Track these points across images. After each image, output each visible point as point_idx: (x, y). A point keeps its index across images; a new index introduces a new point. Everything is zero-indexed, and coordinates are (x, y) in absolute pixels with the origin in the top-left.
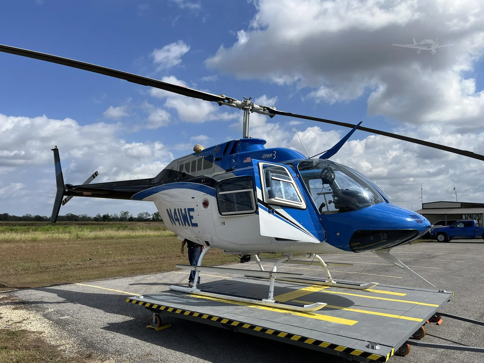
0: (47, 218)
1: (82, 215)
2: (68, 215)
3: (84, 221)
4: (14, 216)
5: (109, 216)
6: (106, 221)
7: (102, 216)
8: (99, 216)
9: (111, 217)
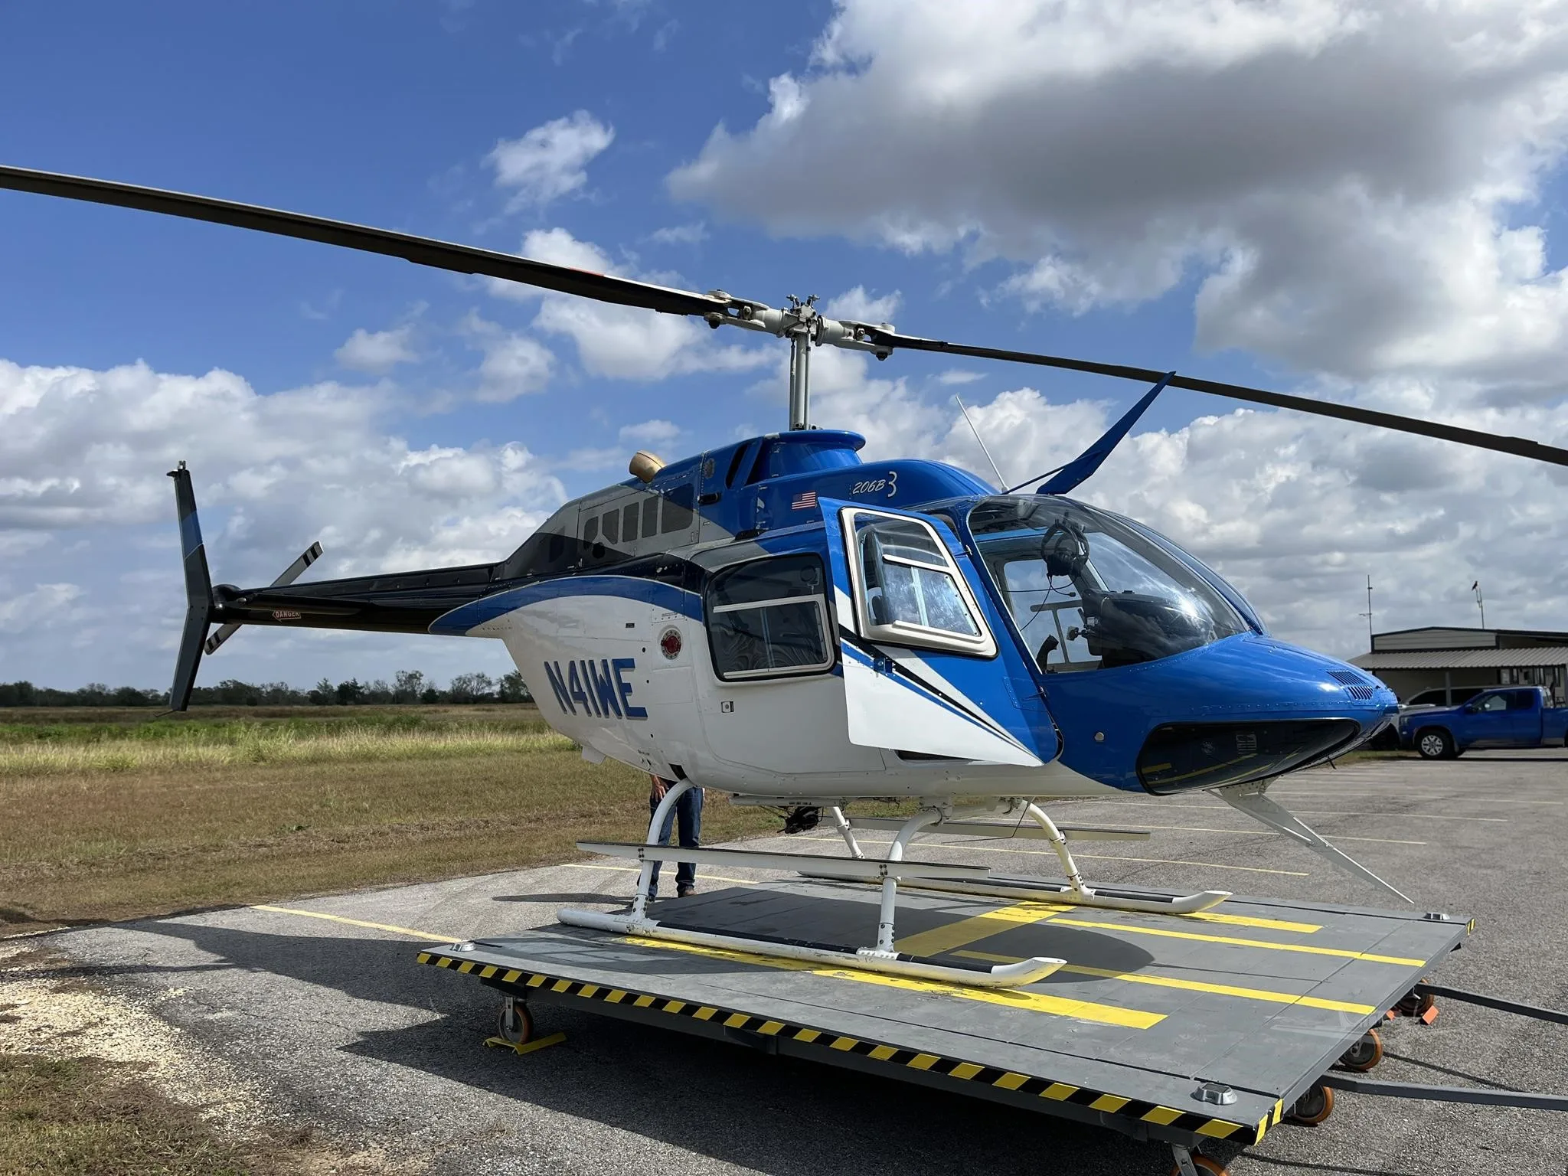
0: (159, 696)
1: (271, 685)
3: (277, 703)
5: (359, 688)
6: (348, 702)
7: (336, 688)
8: (327, 686)
9: (366, 692)
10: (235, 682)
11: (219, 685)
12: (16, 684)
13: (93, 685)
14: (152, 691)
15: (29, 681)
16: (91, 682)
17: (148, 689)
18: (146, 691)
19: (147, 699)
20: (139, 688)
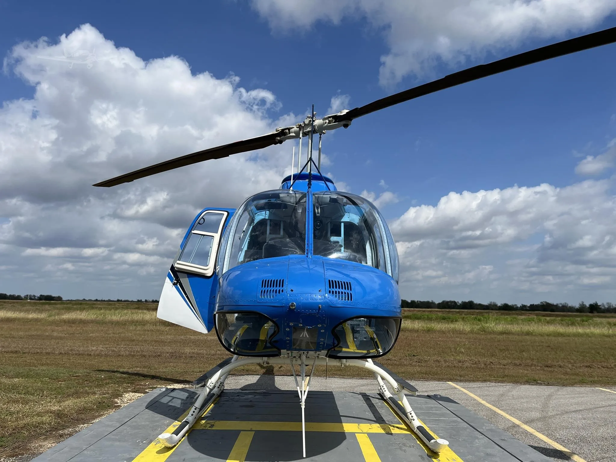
0: (518, 307)
1: (561, 304)
2: (542, 304)
3: (563, 311)
4: (480, 304)
5: (598, 306)
6: (594, 312)
7: (588, 305)
8: (583, 305)
9: (603, 308)
10: (546, 302)
11: (540, 303)
12: (469, 302)
13: (491, 302)
14: (515, 305)
15: (473, 300)
16: (490, 301)
17: (514, 304)
18: (513, 305)
19: (514, 308)
20: (510, 304)
